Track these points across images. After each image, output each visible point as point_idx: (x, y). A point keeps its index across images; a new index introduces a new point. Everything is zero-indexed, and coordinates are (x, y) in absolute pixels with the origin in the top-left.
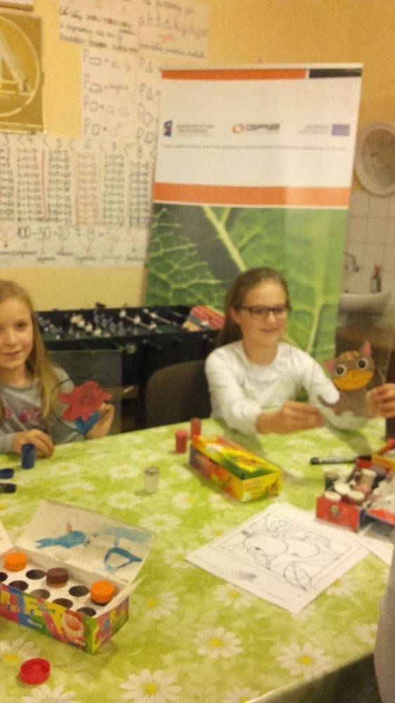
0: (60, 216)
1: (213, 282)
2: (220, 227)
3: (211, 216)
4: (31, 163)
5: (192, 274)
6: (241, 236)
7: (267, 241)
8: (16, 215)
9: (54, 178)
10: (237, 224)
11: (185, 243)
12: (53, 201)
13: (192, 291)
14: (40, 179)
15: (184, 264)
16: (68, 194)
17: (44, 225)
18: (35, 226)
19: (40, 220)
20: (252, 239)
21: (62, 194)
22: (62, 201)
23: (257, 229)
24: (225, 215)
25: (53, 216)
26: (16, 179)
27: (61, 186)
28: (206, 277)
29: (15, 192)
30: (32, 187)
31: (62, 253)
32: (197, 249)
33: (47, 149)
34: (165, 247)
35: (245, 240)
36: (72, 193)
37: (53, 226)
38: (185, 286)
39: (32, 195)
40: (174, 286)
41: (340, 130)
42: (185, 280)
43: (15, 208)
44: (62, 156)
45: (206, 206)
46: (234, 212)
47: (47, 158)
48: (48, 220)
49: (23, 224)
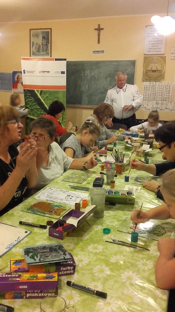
0: (167, 100)
1: (38, 107)
2: (38, 95)
3: (36, 92)
4: (161, 88)
5: (34, 105)
6: (44, 97)
7: (49, 98)
8: (156, 100)
9: (166, 91)
10: (43, 94)
11: (32, 98)
12: (165, 96)
13: (34, 109)
14: (163, 91)
15: (32, 103)
16: (169, 95)
17: (162, 102)
18: (160, 102)
19: (162, 101)
20: (47, 97)
21: (167, 95)
22: (167, 96)
23: (47, 95)
24: (39, 92)
25: (165, 100)
26: (157, 91)
27: (168, 93)
28: (37, 106)
29: (156, 94)
30: (160, 93)
31: (166, 108)
32: (34, 100)
33: (165, 85)
34: (27, 99)
35: (45, 98)
36: (170, 94)
37: (165, 102)
38: (33, 108)
39: (160, 95)
40: (31, 108)
41: (63, 73)
42: (33, 107)
43: (156, 98)
44: (169, 86)
45: (35, 90)
46: (41, 91)
47: (165, 86)
48: (164, 101)
49: (158, 102)
